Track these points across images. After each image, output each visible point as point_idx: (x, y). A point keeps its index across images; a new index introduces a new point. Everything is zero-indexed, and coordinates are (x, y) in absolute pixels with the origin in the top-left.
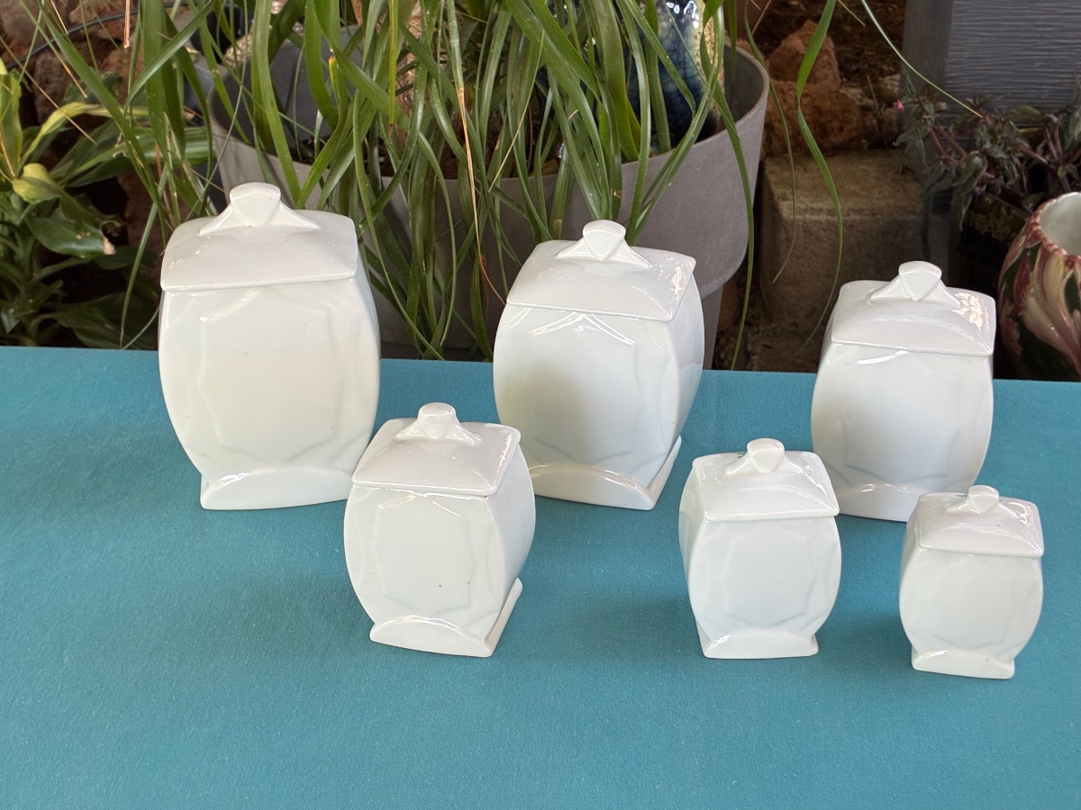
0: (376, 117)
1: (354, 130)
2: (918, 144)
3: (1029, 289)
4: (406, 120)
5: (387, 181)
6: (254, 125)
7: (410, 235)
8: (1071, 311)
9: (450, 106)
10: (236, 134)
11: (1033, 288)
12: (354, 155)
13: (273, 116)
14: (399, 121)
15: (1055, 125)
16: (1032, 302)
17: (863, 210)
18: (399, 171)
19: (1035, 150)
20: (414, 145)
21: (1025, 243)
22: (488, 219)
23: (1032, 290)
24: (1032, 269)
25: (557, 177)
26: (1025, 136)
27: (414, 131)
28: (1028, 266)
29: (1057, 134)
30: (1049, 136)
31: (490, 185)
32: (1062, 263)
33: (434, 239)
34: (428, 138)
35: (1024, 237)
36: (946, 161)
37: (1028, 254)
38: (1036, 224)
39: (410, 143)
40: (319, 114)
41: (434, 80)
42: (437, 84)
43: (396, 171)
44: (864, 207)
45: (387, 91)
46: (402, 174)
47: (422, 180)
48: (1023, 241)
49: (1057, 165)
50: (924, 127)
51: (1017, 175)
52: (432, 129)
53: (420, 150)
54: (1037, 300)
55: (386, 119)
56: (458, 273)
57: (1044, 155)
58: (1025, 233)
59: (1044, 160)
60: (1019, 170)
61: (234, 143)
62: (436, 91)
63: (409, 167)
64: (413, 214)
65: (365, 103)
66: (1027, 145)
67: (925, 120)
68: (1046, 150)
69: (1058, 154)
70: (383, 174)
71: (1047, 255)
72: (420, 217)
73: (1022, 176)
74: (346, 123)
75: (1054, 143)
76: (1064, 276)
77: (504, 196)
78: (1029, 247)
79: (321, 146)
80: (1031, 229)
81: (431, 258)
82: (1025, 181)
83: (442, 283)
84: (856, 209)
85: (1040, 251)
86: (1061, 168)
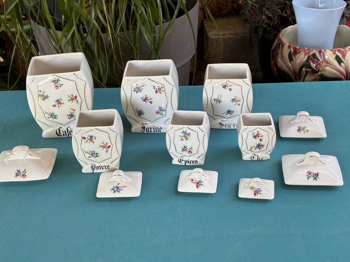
0: (80, 16)
1: (74, 20)
2: (246, 13)
3: (278, 56)
4: (89, 17)
5: (85, 35)
6: (43, 20)
7: (93, 51)
8: (290, 62)
9: (102, 12)
10: (38, 23)
11: (279, 55)
12: (74, 28)
13: (49, 17)
14: (87, 17)
15: (288, 4)
16: (279, 60)
17: (233, 34)
18: (88, 32)
19: (283, 13)
20: (92, 24)
21: (277, 42)
22: (116, 45)
23: (279, 56)
24: (279, 50)
25: (136, 31)
26: (279, 8)
27: (92, 20)
28: (278, 49)
29: (289, 7)
30: (287, 8)
31: (116, 34)
32: (287, 47)
33: (101, 51)
34: (96, 22)
35: (277, 40)
36: (255, 18)
37: (278, 45)
38: (280, 36)
39: (91, 24)
40: (63, 16)
41: (97, 4)
42: (98, 5)
43: (87, 32)
44: (233, 33)
45: (83, 8)
46: (89, 33)
47: (96, 34)
48: (276, 41)
49: (289, 17)
50: (248, 8)
51: (277, 21)
52: (97, 19)
53: (94, 25)
54: (281, 59)
55: (83, 17)
56: (108, 62)
57: (285, 14)
58: (277, 39)
59: (285, 16)
60: (277, 19)
61: (38, 26)
62: (98, 7)
63: (91, 30)
64: (94, 44)
65: (76, 12)
66: (280, 11)
67: (248, 6)
68: (286, 12)
69: (289, 13)
70: (84, 33)
71: (283, 45)
72: (96, 45)
73: (278, 21)
74: (71, 18)
75: (288, 10)
76: (288, 51)
77: (121, 38)
78: (278, 43)
79: (64, 25)
80: (279, 38)
81: (100, 57)
82: (279, 22)
83: (104, 65)
84: (231, 33)
85: (281, 44)
86: (290, 18)
